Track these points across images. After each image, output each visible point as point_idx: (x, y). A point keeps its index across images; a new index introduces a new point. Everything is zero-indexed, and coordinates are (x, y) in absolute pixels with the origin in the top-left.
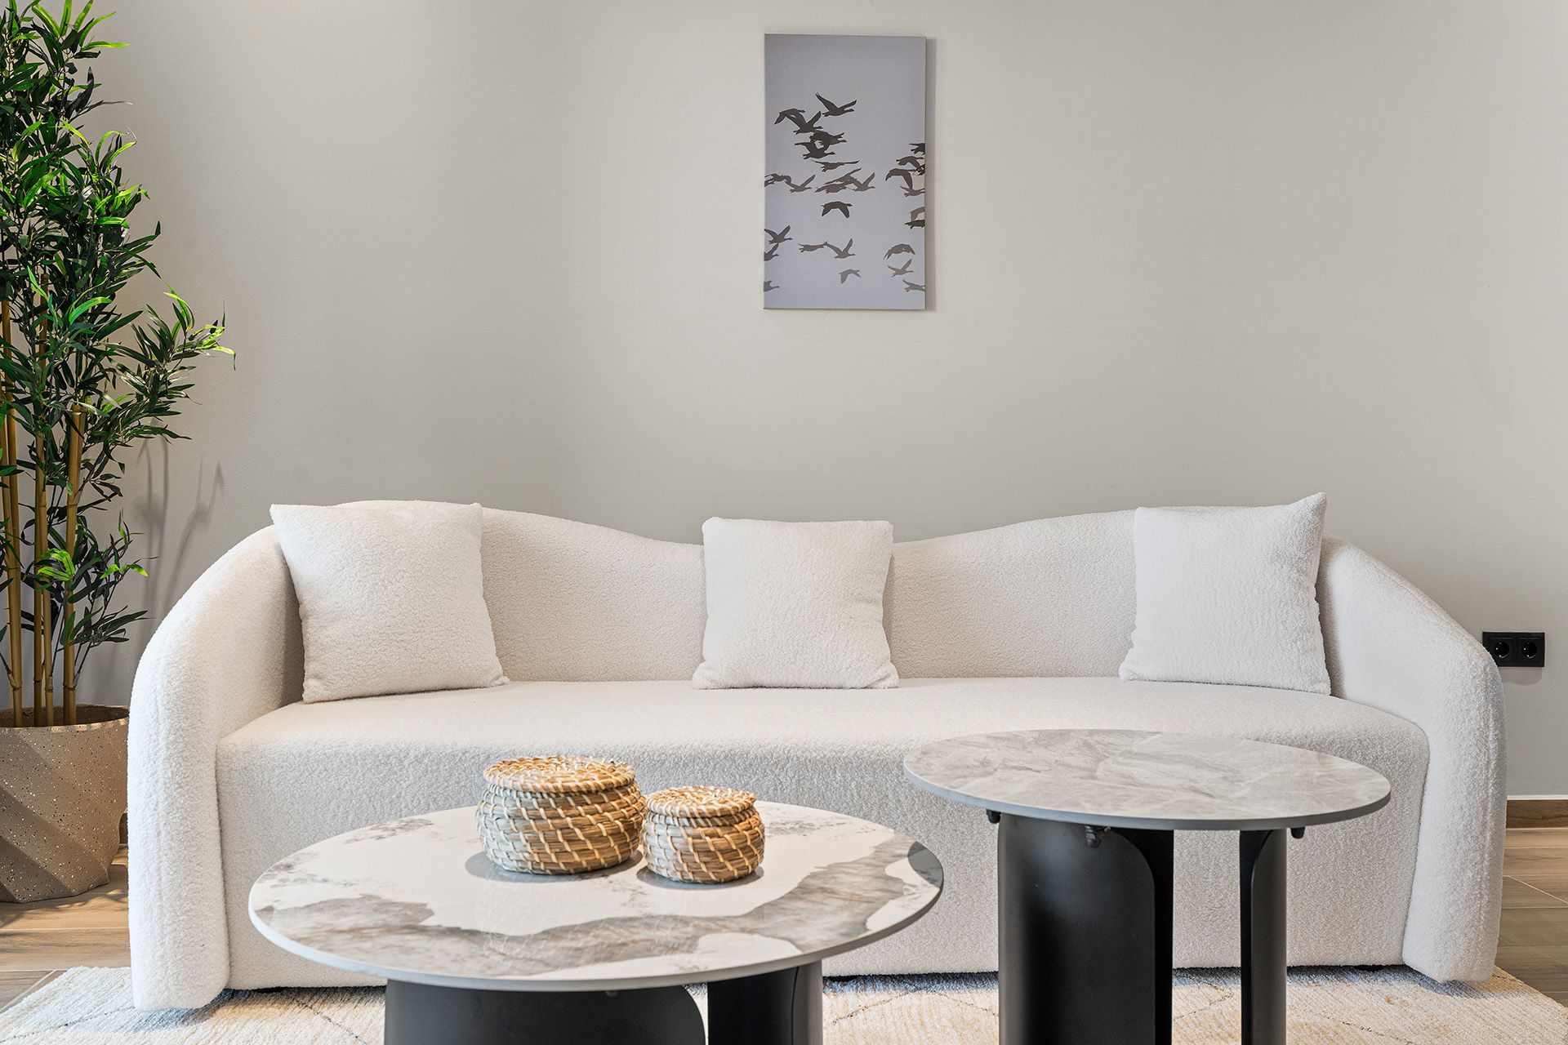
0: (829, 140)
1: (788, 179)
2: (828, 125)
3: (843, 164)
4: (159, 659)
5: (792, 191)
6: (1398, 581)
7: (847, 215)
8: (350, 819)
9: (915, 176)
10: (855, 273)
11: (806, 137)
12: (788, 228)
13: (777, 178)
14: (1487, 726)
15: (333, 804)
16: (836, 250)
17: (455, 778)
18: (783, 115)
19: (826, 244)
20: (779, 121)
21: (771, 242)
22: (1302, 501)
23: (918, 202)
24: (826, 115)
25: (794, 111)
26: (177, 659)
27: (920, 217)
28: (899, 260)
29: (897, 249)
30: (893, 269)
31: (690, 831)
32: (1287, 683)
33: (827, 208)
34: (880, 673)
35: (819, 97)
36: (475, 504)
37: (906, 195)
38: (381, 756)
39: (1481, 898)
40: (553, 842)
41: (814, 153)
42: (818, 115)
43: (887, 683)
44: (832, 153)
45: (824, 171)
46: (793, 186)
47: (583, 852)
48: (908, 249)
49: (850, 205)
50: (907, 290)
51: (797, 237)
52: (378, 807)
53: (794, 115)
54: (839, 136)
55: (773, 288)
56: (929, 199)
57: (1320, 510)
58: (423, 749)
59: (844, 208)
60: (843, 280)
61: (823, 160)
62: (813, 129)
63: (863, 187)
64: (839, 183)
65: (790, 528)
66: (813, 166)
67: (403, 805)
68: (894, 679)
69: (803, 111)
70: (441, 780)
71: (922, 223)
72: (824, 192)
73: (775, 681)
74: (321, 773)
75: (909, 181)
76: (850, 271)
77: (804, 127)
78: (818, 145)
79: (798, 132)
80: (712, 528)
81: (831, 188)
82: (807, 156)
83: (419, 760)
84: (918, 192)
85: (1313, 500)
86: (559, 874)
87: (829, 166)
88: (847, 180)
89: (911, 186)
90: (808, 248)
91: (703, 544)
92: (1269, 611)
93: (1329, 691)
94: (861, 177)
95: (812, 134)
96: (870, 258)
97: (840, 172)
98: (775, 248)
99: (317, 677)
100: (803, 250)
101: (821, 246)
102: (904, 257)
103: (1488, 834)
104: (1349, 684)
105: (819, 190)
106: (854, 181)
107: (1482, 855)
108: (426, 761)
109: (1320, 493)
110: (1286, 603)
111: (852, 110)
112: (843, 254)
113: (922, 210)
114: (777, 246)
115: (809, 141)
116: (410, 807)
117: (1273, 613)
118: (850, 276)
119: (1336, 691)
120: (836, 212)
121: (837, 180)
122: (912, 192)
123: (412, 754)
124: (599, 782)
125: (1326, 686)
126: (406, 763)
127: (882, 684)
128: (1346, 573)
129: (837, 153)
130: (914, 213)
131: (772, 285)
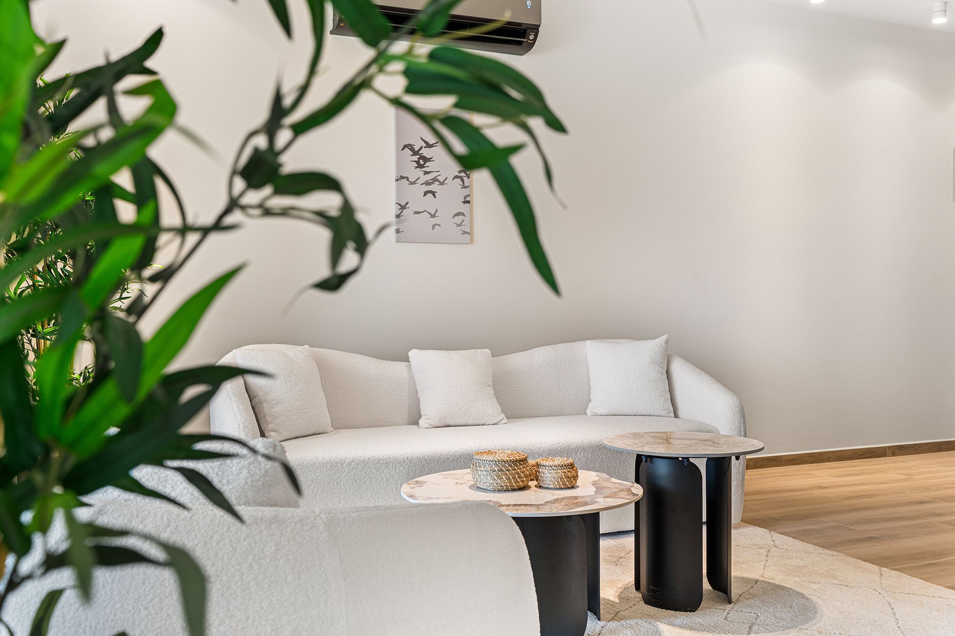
0: (426, 160)
1: (408, 178)
2: (426, 152)
3: (433, 172)
4: (239, 425)
5: (409, 184)
6: (699, 370)
7: (435, 197)
8: (319, 492)
9: (465, 179)
10: (439, 225)
11: (416, 158)
12: (408, 202)
13: (402, 177)
14: (741, 425)
15: (312, 486)
16: (430, 214)
17: (365, 471)
18: (405, 146)
19: (425, 211)
20: (403, 149)
21: (400, 209)
22: (660, 338)
23: (466, 192)
24: (425, 147)
25: (410, 145)
26: (248, 424)
27: (468, 199)
28: (459, 219)
29: (458, 214)
30: (456, 224)
31: (562, 471)
32: (659, 414)
33: (426, 193)
34: (501, 417)
35: (421, 139)
36: (306, 345)
37: (462, 188)
38: (334, 463)
39: (739, 492)
40: (514, 478)
41: (420, 166)
42: (421, 147)
43: (504, 421)
44: (428, 166)
45: (424, 175)
46: (410, 182)
47: (522, 481)
48: (463, 214)
49: (436, 192)
50: (462, 234)
51: (412, 207)
52: (331, 486)
53: (410, 147)
54: (431, 158)
55: (401, 232)
56: (471, 191)
57: (667, 342)
58: (351, 459)
59: (433, 193)
60: (433, 229)
61: (423, 169)
62: (419, 154)
63: (442, 184)
64: (431, 181)
65: (453, 354)
66: (419, 172)
67: (342, 484)
68: (505, 420)
69: (414, 145)
70: (359, 472)
71: (468, 202)
72: (424, 185)
73: (457, 423)
74: (308, 472)
75: (463, 181)
76: (437, 225)
77: (415, 153)
78: (422, 162)
79: (412, 155)
80: (413, 354)
81: (427, 183)
82: (416, 167)
83: (350, 464)
84: (467, 187)
85: (664, 337)
86: (514, 490)
87: (426, 173)
88: (435, 180)
89: (464, 183)
90: (417, 213)
91: (410, 362)
92: (651, 384)
93: (674, 416)
94: (441, 179)
95: (418, 156)
96: (445, 218)
97: (431, 176)
98: (401, 212)
99: (274, 431)
100: (415, 214)
101: (423, 212)
102: (461, 218)
103: (741, 467)
104: (682, 412)
105: (422, 184)
106: (438, 180)
107: (739, 475)
108: (353, 464)
109: (667, 335)
110: (657, 381)
111: (436, 146)
112: (433, 216)
113: (469, 195)
114: (402, 211)
115: (417, 160)
116: (345, 485)
117: (653, 385)
118: (437, 227)
119: (676, 416)
120: (430, 195)
121: (430, 180)
122: (464, 187)
123: (347, 461)
124: (518, 458)
125: (672, 415)
126: (344, 465)
127: (501, 422)
128: (679, 368)
129: (430, 166)
130: (465, 197)
131: (400, 230)
